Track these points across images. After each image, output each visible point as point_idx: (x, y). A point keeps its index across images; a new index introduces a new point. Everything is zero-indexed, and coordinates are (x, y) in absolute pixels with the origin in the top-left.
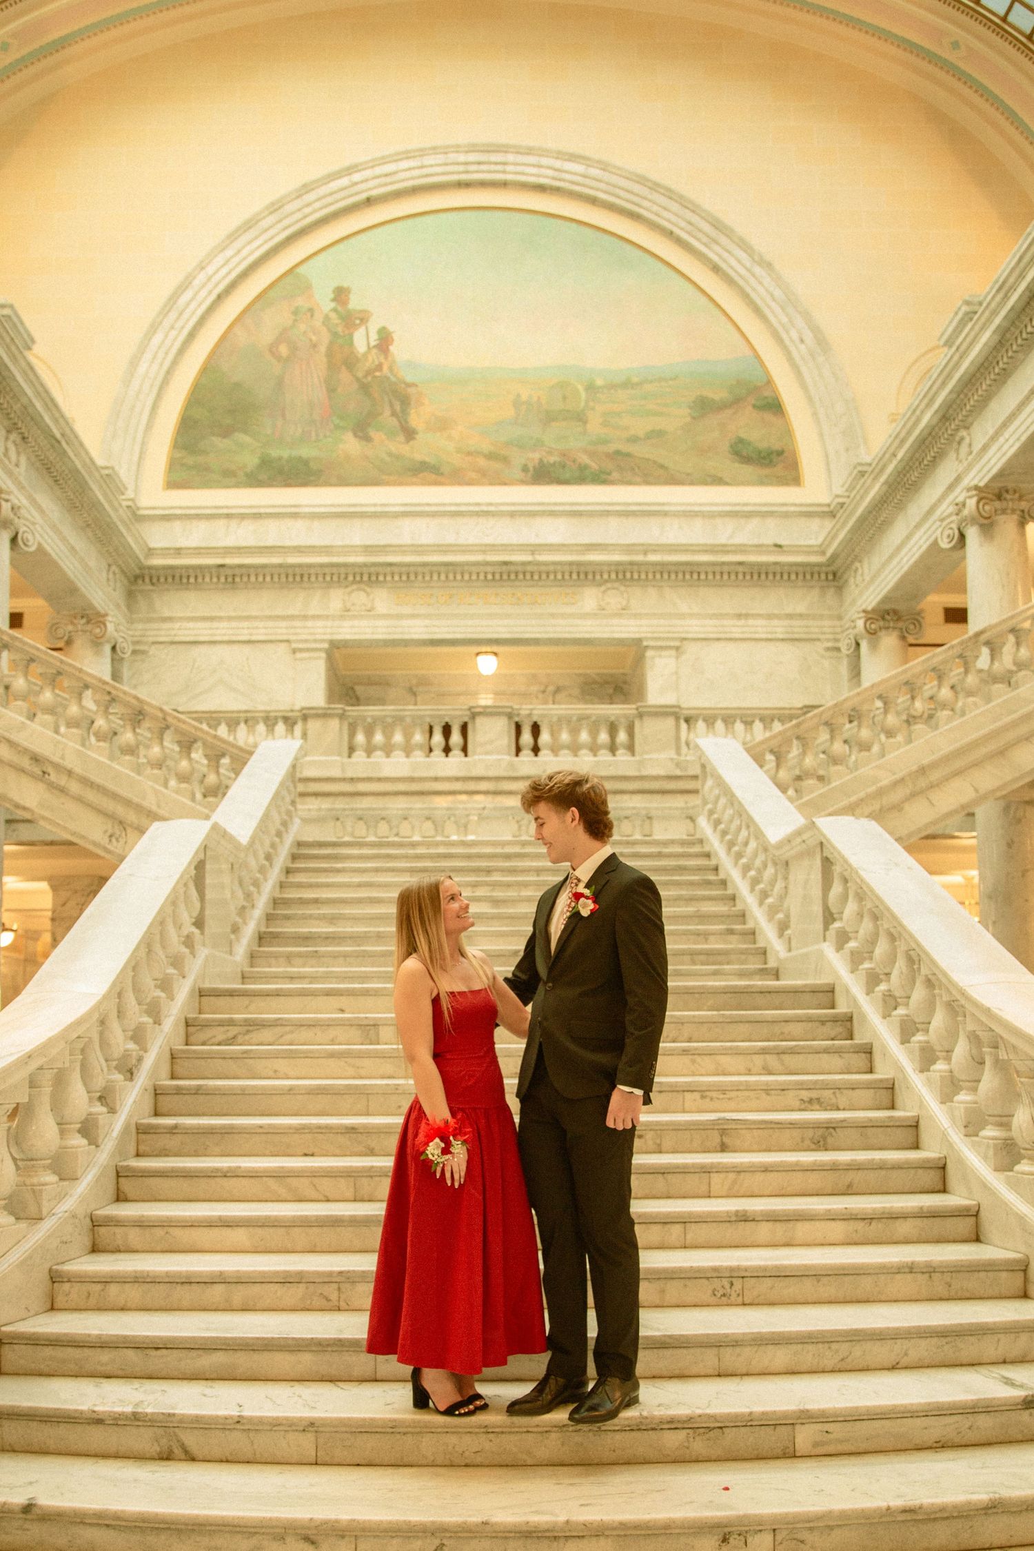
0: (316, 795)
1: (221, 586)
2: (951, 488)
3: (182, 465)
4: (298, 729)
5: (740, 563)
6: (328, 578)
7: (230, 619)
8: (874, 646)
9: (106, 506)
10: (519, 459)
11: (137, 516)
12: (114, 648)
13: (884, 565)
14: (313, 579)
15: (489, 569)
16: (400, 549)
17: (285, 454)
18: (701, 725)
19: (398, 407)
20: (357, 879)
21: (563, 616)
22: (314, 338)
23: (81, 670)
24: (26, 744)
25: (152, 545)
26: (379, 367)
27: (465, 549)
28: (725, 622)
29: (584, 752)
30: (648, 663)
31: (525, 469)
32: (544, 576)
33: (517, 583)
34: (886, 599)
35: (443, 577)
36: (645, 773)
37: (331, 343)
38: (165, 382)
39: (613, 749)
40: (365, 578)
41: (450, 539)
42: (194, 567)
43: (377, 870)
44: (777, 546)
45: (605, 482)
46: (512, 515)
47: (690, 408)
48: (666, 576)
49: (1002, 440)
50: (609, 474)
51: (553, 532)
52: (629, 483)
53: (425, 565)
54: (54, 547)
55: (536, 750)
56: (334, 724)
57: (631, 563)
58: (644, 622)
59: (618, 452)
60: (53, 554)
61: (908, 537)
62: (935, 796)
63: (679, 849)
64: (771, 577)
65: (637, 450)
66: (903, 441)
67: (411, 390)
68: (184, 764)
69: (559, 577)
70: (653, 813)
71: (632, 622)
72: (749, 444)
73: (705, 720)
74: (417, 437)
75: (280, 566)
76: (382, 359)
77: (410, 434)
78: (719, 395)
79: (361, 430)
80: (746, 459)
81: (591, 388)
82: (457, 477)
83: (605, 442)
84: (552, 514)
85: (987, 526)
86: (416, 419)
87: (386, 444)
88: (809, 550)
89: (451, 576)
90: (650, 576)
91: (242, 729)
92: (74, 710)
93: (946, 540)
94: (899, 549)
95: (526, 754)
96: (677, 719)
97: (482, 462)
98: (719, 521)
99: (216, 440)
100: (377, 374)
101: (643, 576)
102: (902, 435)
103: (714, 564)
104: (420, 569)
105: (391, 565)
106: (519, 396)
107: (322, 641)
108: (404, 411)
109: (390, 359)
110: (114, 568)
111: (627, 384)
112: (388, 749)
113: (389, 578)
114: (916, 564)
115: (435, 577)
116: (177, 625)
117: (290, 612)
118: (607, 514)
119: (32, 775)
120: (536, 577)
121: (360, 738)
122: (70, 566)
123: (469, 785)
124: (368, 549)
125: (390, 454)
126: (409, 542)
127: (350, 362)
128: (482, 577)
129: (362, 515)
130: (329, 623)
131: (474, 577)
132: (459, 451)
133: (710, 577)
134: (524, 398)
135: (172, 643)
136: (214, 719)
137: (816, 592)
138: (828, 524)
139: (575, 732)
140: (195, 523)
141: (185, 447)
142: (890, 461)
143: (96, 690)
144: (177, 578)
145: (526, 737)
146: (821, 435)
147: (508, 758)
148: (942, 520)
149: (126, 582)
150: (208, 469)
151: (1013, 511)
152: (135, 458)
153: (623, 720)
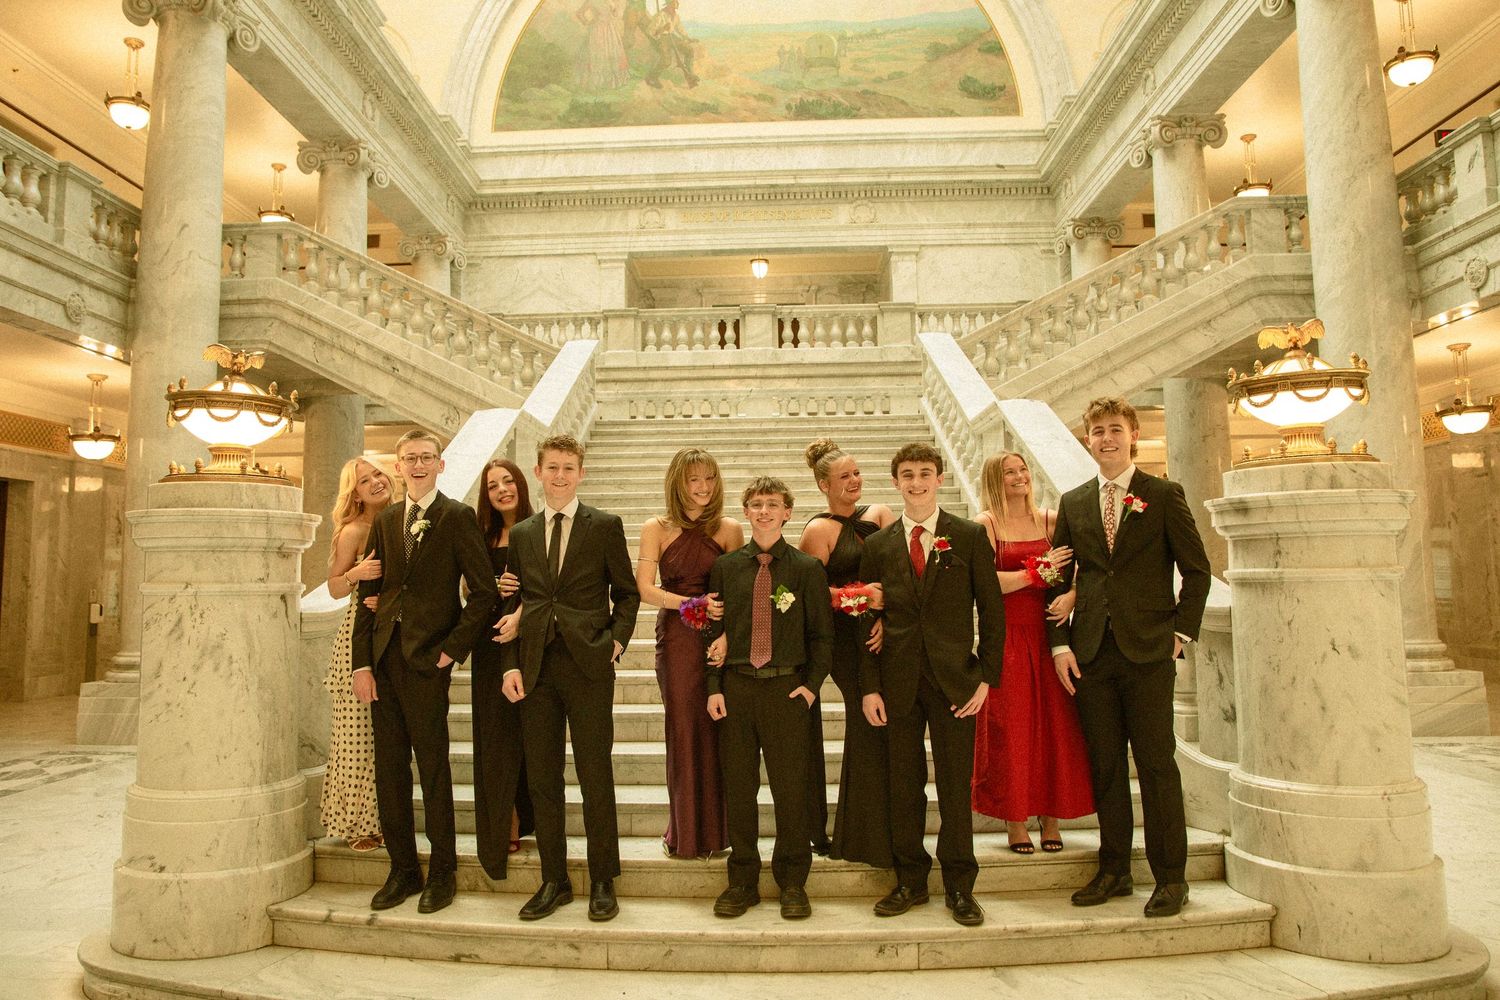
0: (615, 381)
1: (539, 210)
2: (1140, 117)
3: (507, 111)
4: (601, 327)
5: (970, 182)
6: (627, 201)
7: (546, 236)
8: (1081, 250)
9: (445, 147)
10: (783, 99)
11: (470, 154)
12: (452, 263)
13: (1088, 181)
14: (614, 202)
15: (760, 191)
16: (686, 176)
17: (591, 100)
18: (932, 320)
19: (682, 60)
20: (643, 451)
21: (821, 228)
22: (613, 4)
23: (422, 287)
24: (380, 346)
25: (482, 178)
26: (667, 27)
27: (738, 175)
28: (958, 231)
29: (835, 342)
30: (893, 265)
31: (789, 107)
32: (805, 196)
33: (782, 202)
34: (1091, 209)
35: (721, 199)
36: (885, 359)
37: (628, 8)
38: (493, 44)
39: (860, 339)
40: (657, 201)
41: (727, 168)
42: (516, 195)
43: (658, 445)
44: (1002, 167)
45: (855, 117)
46: (778, 145)
47: (926, 53)
48: (906, 193)
49: (1179, 78)
50: (859, 109)
51: (812, 160)
52: (877, 117)
53: (705, 189)
54: (403, 183)
55: (796, 342)
56: (630, 323)
57: (877, 184)
58: (889, 232)
59: (865, 92)
60: (403, 190)
61: (1107, 158)
62: (1117, 376)
63: (904, 424)
64: (995, 192)
65: (881, 89)
66: (1100, 79)
67: (694, 46)
68: (505, 361)
69: (818, 196)
70: (890, 393)
71: (879, 232)
72: (976, 81)
73: (936, 315)
74: (700, 83)
75: (587, 192)
76: (669, 20)
77: (693, 81)
78: (950, 41)
79: (653, 80)
80: (974, 95)
81: (842, 38)
82: (732, 116)
83: (855, 83)
84: (811, 144)
85: (1170, 149)
86: (698, 70)
87: (673, 90)
88: (1026, 169)
89: (728, 198)
90: (894, 194)
91: (555, 330)
92: (417, 318)
93: (1136, 161)
94: (1098, 168)
95: (788, 346)
96: (913, 314)
97: (753, 103)
98: (951, 146)
99: (535, 90)
100: (666, 32)
101: (887, 194)
102: (1099, 73)
103: (946, 183)
104: (702, 192)
105: (678, 189)
106: (782, 47)
107: (622, 253)
108: (688, 63)
109: (676, 19)
110: (452, 197)
111: (873, 35)
112: (674, 344)
113: (677, 200)
114: (1114, 179)
115: (715, 198)
116: (504, 243)
117: (596, 230)
118: (857, 142)
119: (385, 372)
120: (798, 197)
121: (651, 334)
122: (415, 196)
123: (741, 372)
124: (659, 177)
125: (676, 98)
126: (693, 170)
127: (643, 23)
128: (753, 198)
129: (654, 149)
130: (628, 239)
131: (747, 198)
132: (733, 93)
133: (944, 193)
134: (787, 48)
135: (500, 257)
136: (532, 321)
137: (1033, 203)
138: (1043, 146)
139: (828, 326)
140: (517, 158)
141: (509, 97)
142: (1090, 95)
143: (434, 302)
144: (504, 205)
145: (788, 332)
146: (1036, 73)
147: (773, 348)
148: (1133, 144)
149: (462, 208)
150: (525, 114)
151: (1192, 136)
152: (469, 107)
153: (867, 316)
